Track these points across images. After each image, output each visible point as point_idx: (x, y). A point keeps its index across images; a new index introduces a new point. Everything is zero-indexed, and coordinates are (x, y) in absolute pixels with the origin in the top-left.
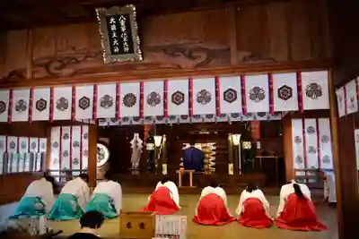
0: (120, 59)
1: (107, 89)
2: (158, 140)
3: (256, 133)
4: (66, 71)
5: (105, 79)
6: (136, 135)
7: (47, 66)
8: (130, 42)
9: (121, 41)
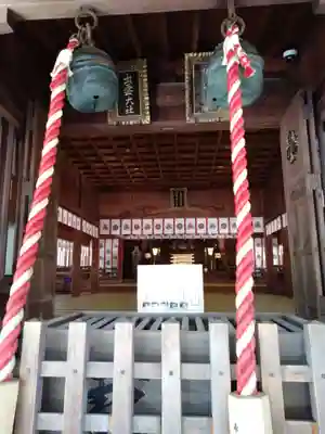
0: (177, 209)
1: (169, 221)
3: (222, 246)
6: (137, 248)
7: (143, 209)
9: (179, 202)
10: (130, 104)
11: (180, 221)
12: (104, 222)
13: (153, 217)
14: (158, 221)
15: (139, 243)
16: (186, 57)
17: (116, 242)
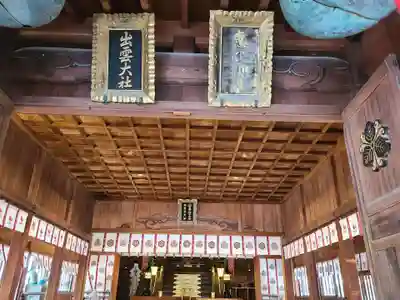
0: (184, 223)
2: (154, 270)
4: (155, 226)
5: (175, 233)
7: (145, 223)
8: (192, 215)
9: (187, 215)
10: (126, 74)
11: (187, 237)
12: (97, 236)
13: (156, 232)
14: (162, 237)
15: (139, 260)
16: (212, 16)
17: (112, 258)
